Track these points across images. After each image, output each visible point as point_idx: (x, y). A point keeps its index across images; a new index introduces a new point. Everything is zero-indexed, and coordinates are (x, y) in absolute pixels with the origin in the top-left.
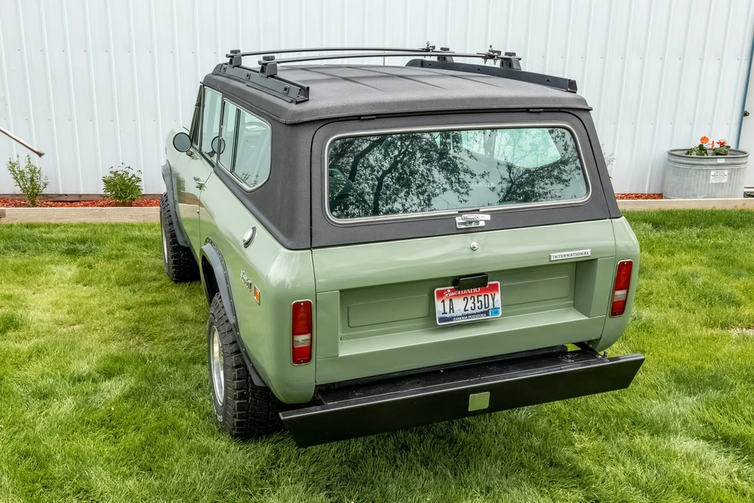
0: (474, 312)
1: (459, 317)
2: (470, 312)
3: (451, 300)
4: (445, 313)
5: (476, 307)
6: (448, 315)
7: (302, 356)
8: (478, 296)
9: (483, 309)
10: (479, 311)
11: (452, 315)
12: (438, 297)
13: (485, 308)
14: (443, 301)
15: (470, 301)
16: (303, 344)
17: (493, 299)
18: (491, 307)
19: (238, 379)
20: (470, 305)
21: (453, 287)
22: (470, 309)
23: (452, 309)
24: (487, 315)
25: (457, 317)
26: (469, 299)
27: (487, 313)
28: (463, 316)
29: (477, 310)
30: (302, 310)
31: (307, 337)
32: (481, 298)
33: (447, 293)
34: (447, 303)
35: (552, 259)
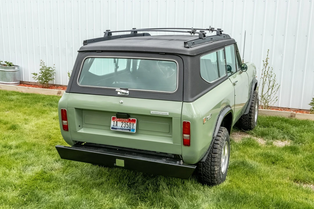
4: (114, 126)
5: (126, 127)
8: (127, 123)
11: (116, 127)
13: (129, 128)
15: (124, 124)
17: (133, 125)
18: (132, 128)
22: (123, 127)
23: (117, 125)
24: (130, 131)
25: (118, 128)
28: (121, 129)
33: (116, 119)
34: (115, 122)
35: (151, 113)
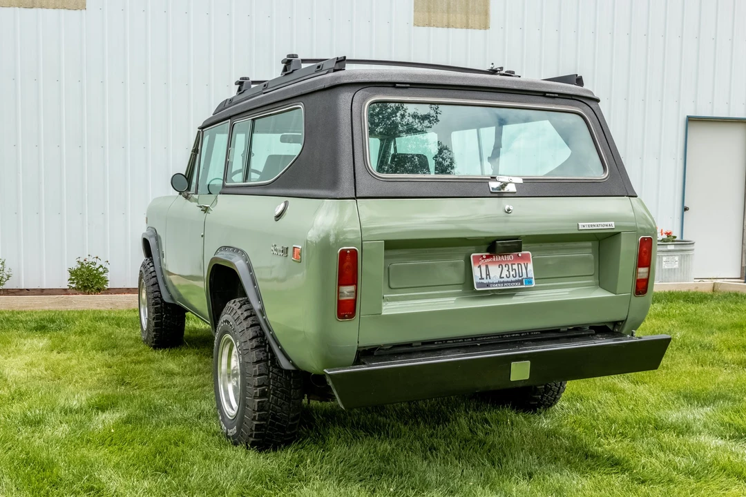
0: (509, 280)
1: (496, 283)
2: (506, 279)
3: (487, 266)
4: (482, 278)
5: (511, 275)
6: (485, 281)
7: (346, 310)
8: (512, 265)
9: (517, 278)
10: (514, 279)
11: (489, 281)
12: (474, 263)
13: (520, 277)
14: (480, 267)
15: (505, 269)
16: (348, 296)
17: (526, 269)
18: (525, 276)
19: (260, 375)
20: (505, 273)
21: (488, 254)
22: (505, 277)
23: (488, 275)
24: (522, 284)
25: (493, 283)
26: (504, 266)
27: (521, 282)
28: (499, 283)
29: (512, 279)
30: (348, 258)
31: (352, 288)
32: (515, 267)
33: (483, 259)
34: (483, 268)
35: (580, 228)
